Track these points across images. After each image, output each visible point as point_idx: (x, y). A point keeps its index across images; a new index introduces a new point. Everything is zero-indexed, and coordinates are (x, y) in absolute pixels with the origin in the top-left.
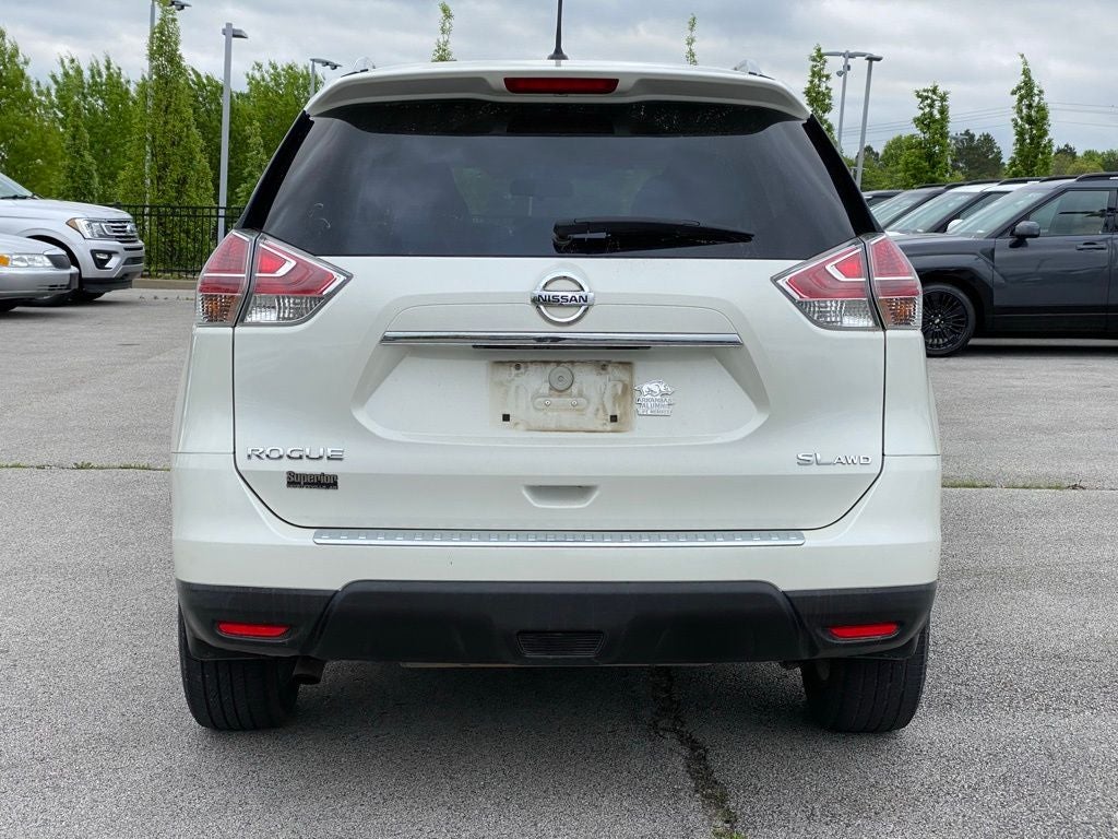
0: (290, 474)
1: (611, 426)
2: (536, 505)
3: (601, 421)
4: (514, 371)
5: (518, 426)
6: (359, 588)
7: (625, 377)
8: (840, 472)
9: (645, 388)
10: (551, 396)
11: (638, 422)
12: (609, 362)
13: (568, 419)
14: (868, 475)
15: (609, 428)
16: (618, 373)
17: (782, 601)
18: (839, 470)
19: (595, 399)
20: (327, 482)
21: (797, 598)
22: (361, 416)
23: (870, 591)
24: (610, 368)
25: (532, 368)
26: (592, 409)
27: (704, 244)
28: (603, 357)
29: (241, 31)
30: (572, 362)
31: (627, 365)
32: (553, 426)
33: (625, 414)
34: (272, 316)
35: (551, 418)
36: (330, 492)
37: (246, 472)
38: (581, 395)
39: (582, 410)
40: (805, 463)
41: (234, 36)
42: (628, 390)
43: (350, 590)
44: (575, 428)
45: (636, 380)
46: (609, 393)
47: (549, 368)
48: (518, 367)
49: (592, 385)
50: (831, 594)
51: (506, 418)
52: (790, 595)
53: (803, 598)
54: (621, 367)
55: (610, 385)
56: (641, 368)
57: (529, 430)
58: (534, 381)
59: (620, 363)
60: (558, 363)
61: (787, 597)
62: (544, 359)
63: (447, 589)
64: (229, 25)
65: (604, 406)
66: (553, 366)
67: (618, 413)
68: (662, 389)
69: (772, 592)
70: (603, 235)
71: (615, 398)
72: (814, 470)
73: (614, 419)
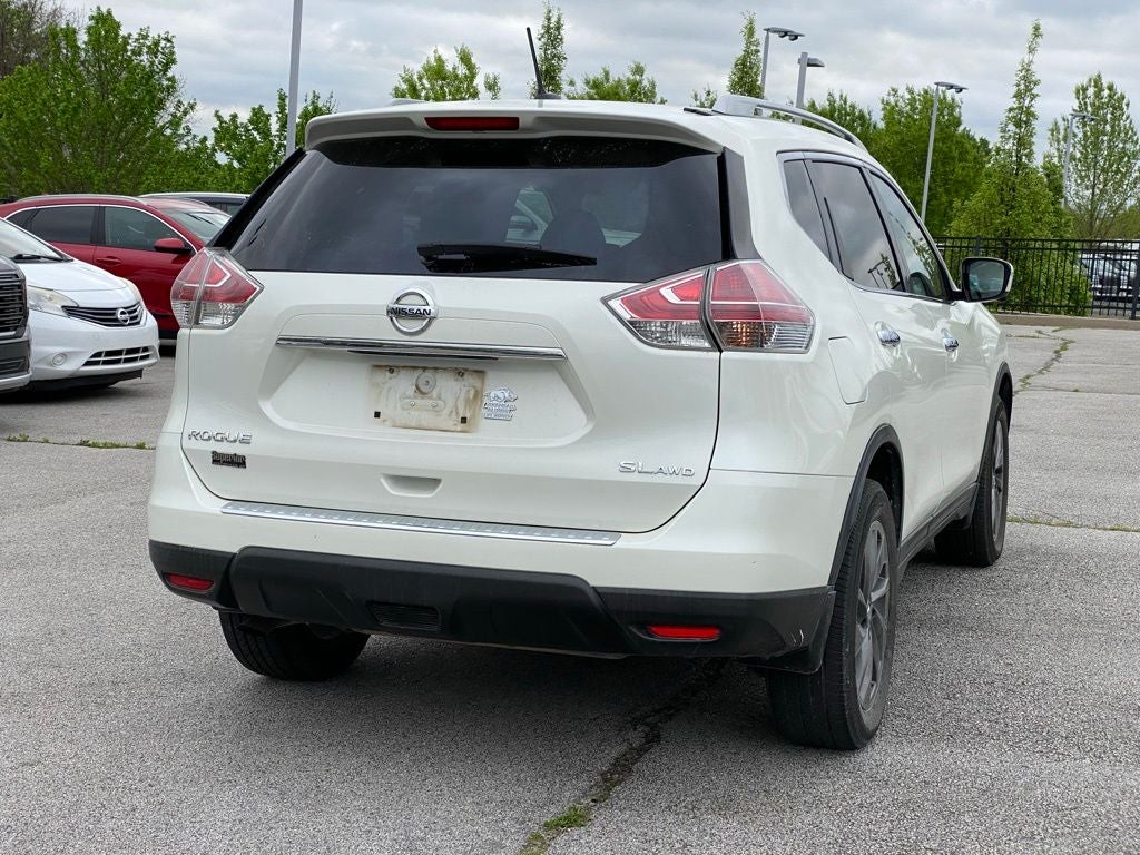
0: (214, 453)
1: (460, 427)
2: (392, 492)
3: (453, 423)
4: (388, 373)
5: (387, 423)
6: (250, 552)
7: (478, 385)
8: (660, 481)
9: (492, 395)
10: (415, 398)
11: (484, 423)
12: (466, 370)
13: (427, 418)
14: (689, 487)
15: (459, 429)
16: (470, 380)
17: (592, 596)
18: (660, 479)
19: (450, 403)
20: (238, 462)
21: (606, 594)
22: (267, 408)
23: (680, 595)
24: (466, 376)
25: (403, 372)
26: (446, 412)
27: (548, 267)
28: (461, 365)
29: (816, 60)
30: (436, 369)
31: (481, 373)
32: (413, 425)
33: (473, 416)
34: (217, 321)
35: (414, 416)
36: (240, 470)
37: (188, 449)
38: (439, 398)
39: (438, 411)
40: (629, 471)
41: (809, 65)
42: (478, 395)
43: (245, 553)
44: (431, 426)
45: (486, 387)
46: (463, 395)
47: (417, 373)
48: (391, 371)
49: (449, 389)
50: (640, 593)
51: (377, 415)
52: (600, 591)
53: (612, 594)
54: (475, 375)
55: (464, 390)
56: (491, 376)
57: (394, 426)
58: (404, 383)
59: (476, 371)
60: (425, 369)
61: (599, 594)
62: (414, 365)
63: (312, 559)
64: (804, 54)
65: (457, 409)
66: (420, 371)
67: (468, 416)
68: (507, 395)
69: (583, 586)
70: (462, 257)
71: (467, 401)
72: (635, 478)
73: (464, 420)
